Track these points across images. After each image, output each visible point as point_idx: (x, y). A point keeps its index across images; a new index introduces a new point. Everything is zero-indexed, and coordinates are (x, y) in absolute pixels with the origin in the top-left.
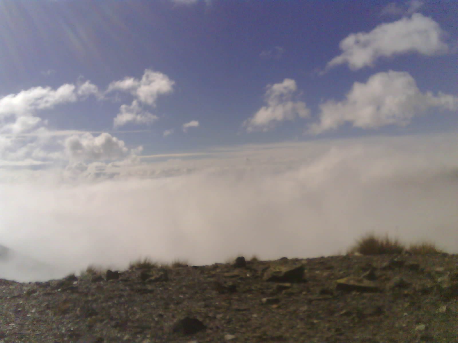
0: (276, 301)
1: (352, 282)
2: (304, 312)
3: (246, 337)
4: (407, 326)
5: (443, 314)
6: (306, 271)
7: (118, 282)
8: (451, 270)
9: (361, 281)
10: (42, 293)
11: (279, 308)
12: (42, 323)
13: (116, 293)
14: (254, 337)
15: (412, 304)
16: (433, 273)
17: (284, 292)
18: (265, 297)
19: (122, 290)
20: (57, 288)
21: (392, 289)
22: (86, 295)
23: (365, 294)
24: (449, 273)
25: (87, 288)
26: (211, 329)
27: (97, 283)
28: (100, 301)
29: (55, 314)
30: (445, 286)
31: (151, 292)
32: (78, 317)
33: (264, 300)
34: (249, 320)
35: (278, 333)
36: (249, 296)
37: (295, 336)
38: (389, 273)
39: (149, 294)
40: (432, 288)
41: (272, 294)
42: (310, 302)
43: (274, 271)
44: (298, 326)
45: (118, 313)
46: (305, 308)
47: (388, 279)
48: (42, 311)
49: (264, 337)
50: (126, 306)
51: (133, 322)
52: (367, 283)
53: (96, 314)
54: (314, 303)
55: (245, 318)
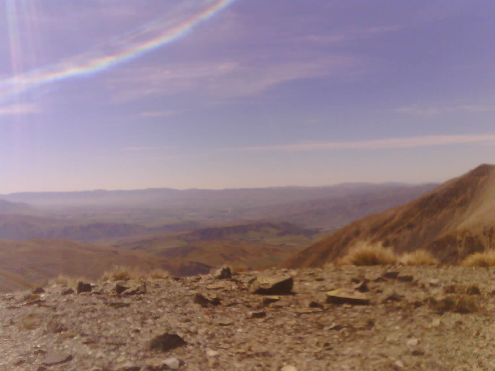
0: (262, 315)
1: (343, 295)
2: (292, 326)
3: (230, 353)
4: (398, 341)
5: (436, 328)
6: (295, 283)
7: (91, 295)
8: (446, 282)
9: (352, 293)
10: (4, 307)
11: (266, 321)
12: (5, 340)
13: (87, 307)
14: (238, 353)
15: (405, 317)
16: (427, 285)
17: (271, 305)
18: (251, 310)
19: (95, 304)
20: (21, 301)
21: (385, 302)
22: (55, 309)
23: (356, 307)
24: (443, 285)
25: (56, 301)
26: (192, 345)
27: (67, 296)
28: (70, 315)
29: (20, 329)
30: (439, 298)
31: (128, 305)
32: (45, 333)
33: (250, 313)
34: (233, 335)
35: (264, 349)
36: (234, 309)
37: (282, 351)
38: (382, 285)
39: (125, 308)
40: (426, 301)
41: (259, 307)
42: (299, 315)
43: (261, 282)
44: (286, 341)
45: (89, 328)
46: (294, 322)
47: (380, 291)
48: (4, 326)
49: (249, 353)
50: (99, 321)
51: (106, 338)
52: (358, 295)
53: (66, 330)
54: (302, 316)
55: (229, 333)
